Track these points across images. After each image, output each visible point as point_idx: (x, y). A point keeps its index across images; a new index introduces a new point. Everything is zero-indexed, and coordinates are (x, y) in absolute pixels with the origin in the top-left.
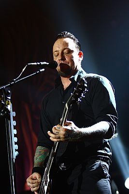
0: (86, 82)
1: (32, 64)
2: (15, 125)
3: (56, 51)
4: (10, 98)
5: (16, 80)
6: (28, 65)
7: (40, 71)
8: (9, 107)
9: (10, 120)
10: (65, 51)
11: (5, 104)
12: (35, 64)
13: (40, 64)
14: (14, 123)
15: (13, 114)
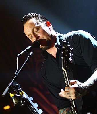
0: (67, 43)
1: (21, 53)
2: (37, 106)
3: (29, 35)
4: (20, 89)
5: (17, 73)
6: (18, 56)
7: (30, 55)
8: (25, 96)
9: (32, 105)
10: (35, 30)
11: (20, 95)
12: (23, 52)
13: (27, 49)
14: (35, 105)
15: (31, 99)
